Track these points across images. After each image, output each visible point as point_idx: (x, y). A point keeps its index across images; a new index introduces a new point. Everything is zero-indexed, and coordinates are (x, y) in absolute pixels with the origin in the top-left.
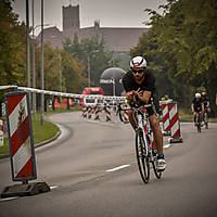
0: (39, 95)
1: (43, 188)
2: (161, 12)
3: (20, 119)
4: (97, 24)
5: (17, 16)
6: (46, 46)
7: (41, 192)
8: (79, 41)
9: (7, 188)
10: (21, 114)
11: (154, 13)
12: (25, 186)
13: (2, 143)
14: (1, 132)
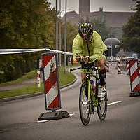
0: (63, 55)
1: (65, 115)
3: (51, 70)
4: (101, 10)
5: (50, 4)
6: (68, 23)
7: (64, 117)
8: (90, 20)
9: (43, 114)
10: (52, 67)
11: (138, 2)
12: (54, 113)
13: (39, 85)
14: (39, 79)
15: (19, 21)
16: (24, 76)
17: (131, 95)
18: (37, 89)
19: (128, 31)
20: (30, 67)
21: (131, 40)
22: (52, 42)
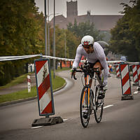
1: (58, 121)
2: (131, 5)
3: (44, 76)
4: (89, 13)
5: (38, 8)
6: (56, 27)
7: (57, 123)
8: (78, 24)
9: (36, 121)
10: (45, 73)
11: (126, 5)
12: (47, 119)
13: (29, 90)
14: (29, 83)
15: (8, 26)
16: (14, 81)
17: (123, 99)
18: (28, 93)
19: (117, 34)
20: (19, 72)
21: (120, 43)
22: (41, 46)
